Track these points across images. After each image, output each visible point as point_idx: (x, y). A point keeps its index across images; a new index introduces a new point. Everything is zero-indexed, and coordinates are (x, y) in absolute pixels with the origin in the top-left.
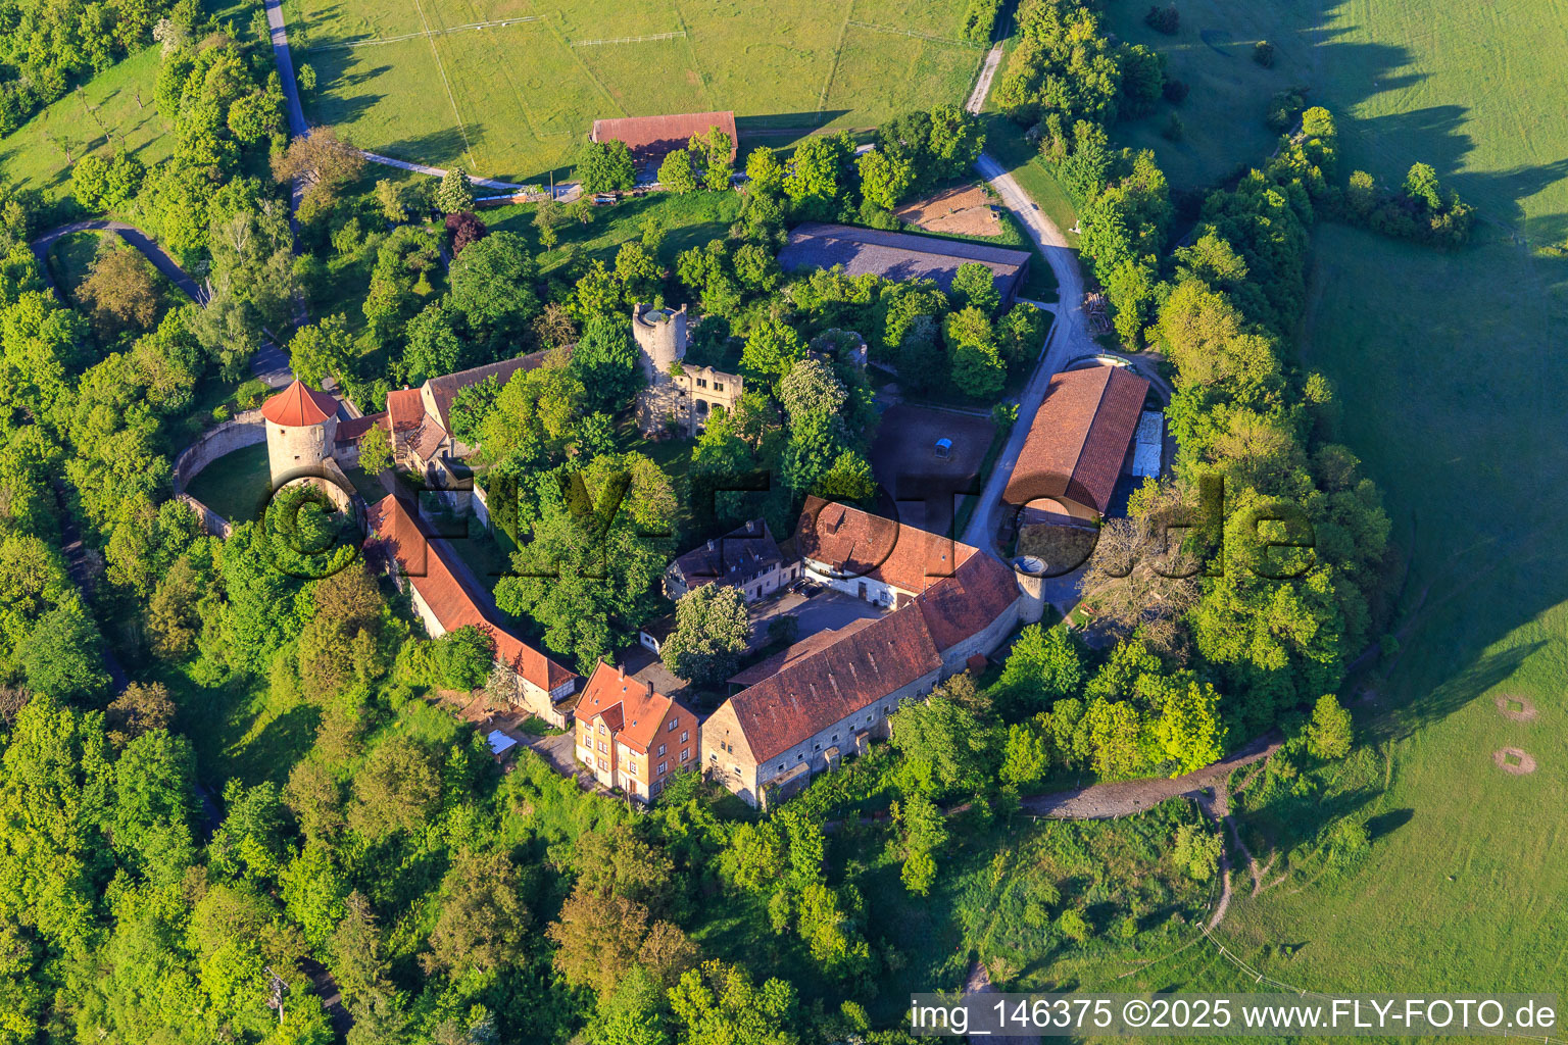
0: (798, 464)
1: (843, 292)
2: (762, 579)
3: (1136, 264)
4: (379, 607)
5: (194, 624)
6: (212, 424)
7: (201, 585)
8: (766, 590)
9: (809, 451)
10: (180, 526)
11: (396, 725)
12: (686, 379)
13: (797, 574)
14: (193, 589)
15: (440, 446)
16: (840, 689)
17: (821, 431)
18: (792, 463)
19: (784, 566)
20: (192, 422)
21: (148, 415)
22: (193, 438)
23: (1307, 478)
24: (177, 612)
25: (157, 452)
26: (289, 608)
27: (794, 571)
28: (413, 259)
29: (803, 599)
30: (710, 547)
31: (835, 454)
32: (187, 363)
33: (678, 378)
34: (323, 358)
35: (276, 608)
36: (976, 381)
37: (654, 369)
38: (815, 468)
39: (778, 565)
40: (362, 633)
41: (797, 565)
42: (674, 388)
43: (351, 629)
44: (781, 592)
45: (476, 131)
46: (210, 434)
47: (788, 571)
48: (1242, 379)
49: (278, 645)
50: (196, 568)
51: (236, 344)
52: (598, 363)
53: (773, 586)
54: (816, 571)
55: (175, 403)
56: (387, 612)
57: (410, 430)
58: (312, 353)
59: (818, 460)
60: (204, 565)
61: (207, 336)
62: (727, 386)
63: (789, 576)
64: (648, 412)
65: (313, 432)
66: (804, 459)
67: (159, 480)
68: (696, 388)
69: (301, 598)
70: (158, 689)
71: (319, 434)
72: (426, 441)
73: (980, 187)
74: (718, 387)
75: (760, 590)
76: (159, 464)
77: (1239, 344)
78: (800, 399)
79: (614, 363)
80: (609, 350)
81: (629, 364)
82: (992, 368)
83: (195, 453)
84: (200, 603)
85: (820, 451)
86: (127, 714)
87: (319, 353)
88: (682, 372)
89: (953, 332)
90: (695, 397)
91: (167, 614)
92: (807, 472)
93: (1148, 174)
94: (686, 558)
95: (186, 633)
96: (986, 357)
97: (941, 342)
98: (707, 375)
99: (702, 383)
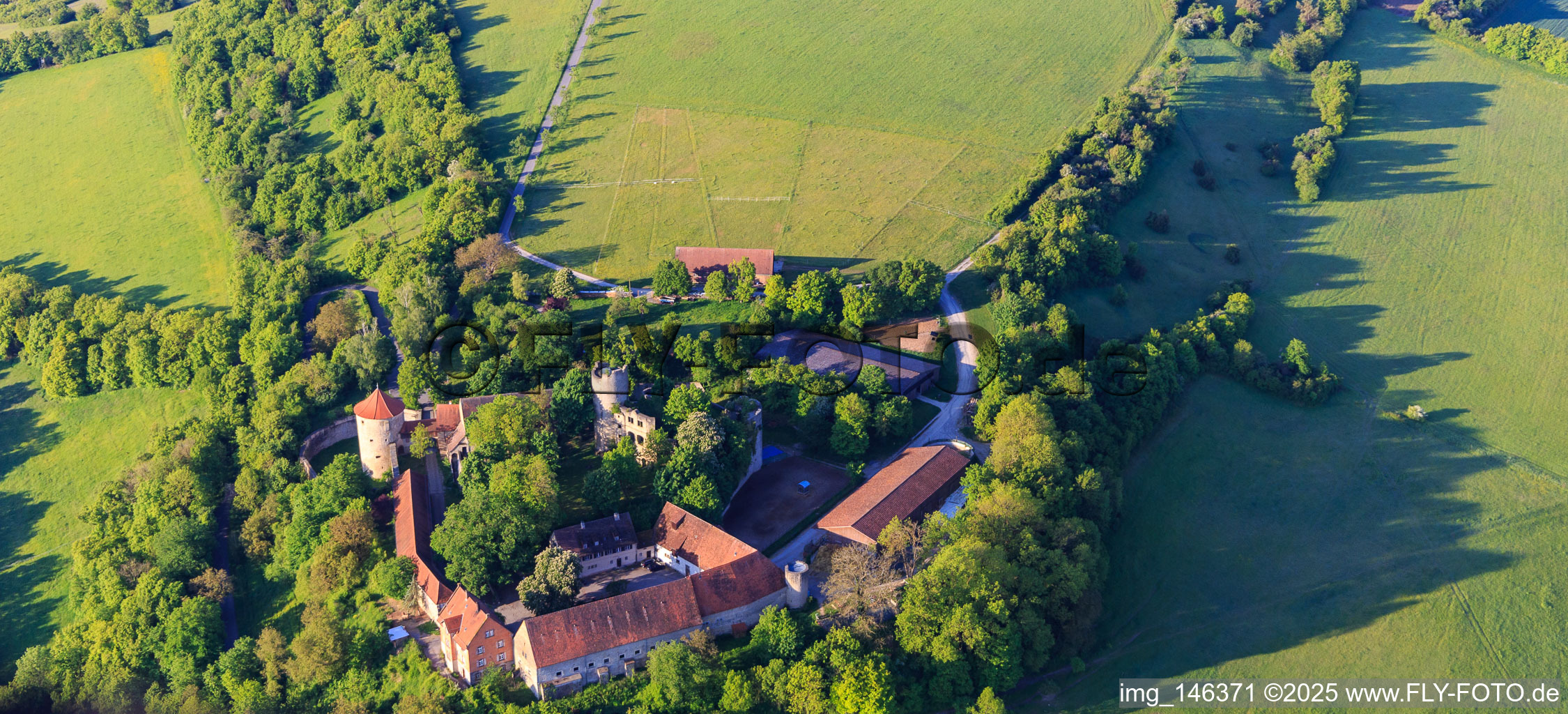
0: (662, 479)
1: (781, 375)
2: (621, 554)
3: (1002, 380)
4: (371, 540)
5: (270, 538)
6: (343, 415)
7: (281, 514)
8: (624, 562)
9: (675, 471)
10: (283, 475)
11: (355, 616)
12: (621, 416)
13: (652, 555)
14: (274, 515)
15: (460, 444)
16: (614, 628)
17: (686, 460)
18: (659, 478)
19: (639, 547)
20: (332, 413)
21: (297, 404)
22: (328, 423)
23: (1029, 536)
24: (260, 529)
25: (290, 426)
26: (316, 533)
27: (649, 553)
28: (512, 324)
29: (648, 571)
30: (582, 526)
31: (693, 475)
32: (337, 374)
33: (616, 415)
34: (416, 379)
35: (308, 532)
36: (843, 445)
37: (601, 407)
38: (675, 484)
39: (634, 546)
40: (350, 554)
41: (651, 549)
42: (615, 422)
43: (343, 551)
44: (636, 566)
45: (612, 249)
46: (339, 422)
47: (644, 552)
48: (1027, 464)
49: (308, 558)
50: (282, 503)
51: (368, 364)
52: (562, 399)
53: (631, 560)
54: (664, 555)
55: (322, 399)
56: (375, 543)
57: (448, 431)
58: (410, 376)
59: (678, 478)
60: (285, 502)
61: (351, 359)
62: (644, 424)
63: (645, 556)
64: (599, 437)
65: (382, 424)
66: (668, 477)
67: (285, 444)
68: (628, 423)
69: (324, 527)
70: (222, 574)
71: (386, 427)
72: (455, 440)
73: (938, 319)
74: (640, 424)
75: (619, 561)
76: (288, 435)
77: (1032, 440)
78: (685, 437)
79: (571, 398)
80: (569, 390)
81: (581, 401)
82: (856, 437)
83: (326, 433)
84: (274, 525)
85: (682, 473)
86: (199, 587)
87: (414, 376)
88: (619, 411)
89: (838, 409)
90: (628, 430)
91: (252, 529)
92: (670, 486)
93: (1057, 321)
94: (562, 531)
95: (263, 544)
96: (852, 428)
97: (831, 417)
98: (633, 415)
99: (631, 420)
